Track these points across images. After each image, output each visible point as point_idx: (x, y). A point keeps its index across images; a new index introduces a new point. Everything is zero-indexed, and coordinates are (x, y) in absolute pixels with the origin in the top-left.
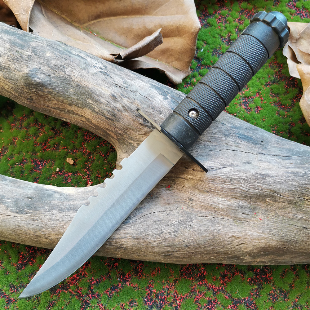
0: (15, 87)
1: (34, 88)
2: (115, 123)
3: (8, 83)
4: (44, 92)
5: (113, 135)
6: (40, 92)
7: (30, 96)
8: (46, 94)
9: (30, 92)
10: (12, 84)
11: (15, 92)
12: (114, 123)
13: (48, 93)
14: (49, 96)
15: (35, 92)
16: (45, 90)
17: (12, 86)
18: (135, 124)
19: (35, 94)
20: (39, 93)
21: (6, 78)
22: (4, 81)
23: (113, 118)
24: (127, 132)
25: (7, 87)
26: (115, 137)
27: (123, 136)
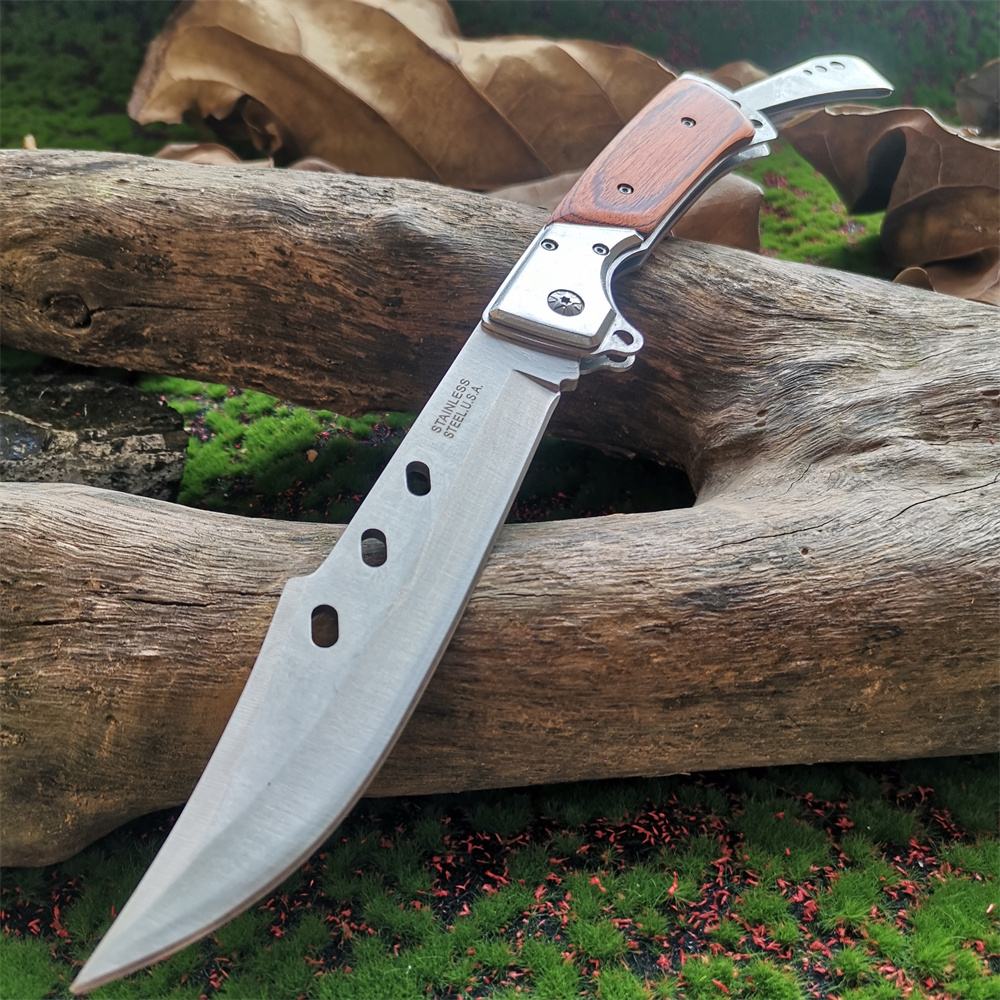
0: (351, 263)
1: (412, 256)
2: (673, 323)
3: (326, 257)
4: (441, 266)
5: (669, 369)
6: (429, 269)
7: (396, 289)
8: (448, 275)
9: (396, 273)
10: (342, 255)
11: (347, 282)
12: (670, 325)
13: (455, 268)
14: (457, 278)
15: (415, 269)
16: (446, 260)
17: (343, 261)
18: (735, 316)
19: (412, 278)
20: (425, 273)
21: (324, 242)
22: (316, 251)
23: (661, 309)
24: (714, 345)
25: (323, 271)
26: (677, 374)
27: (704, 361)
